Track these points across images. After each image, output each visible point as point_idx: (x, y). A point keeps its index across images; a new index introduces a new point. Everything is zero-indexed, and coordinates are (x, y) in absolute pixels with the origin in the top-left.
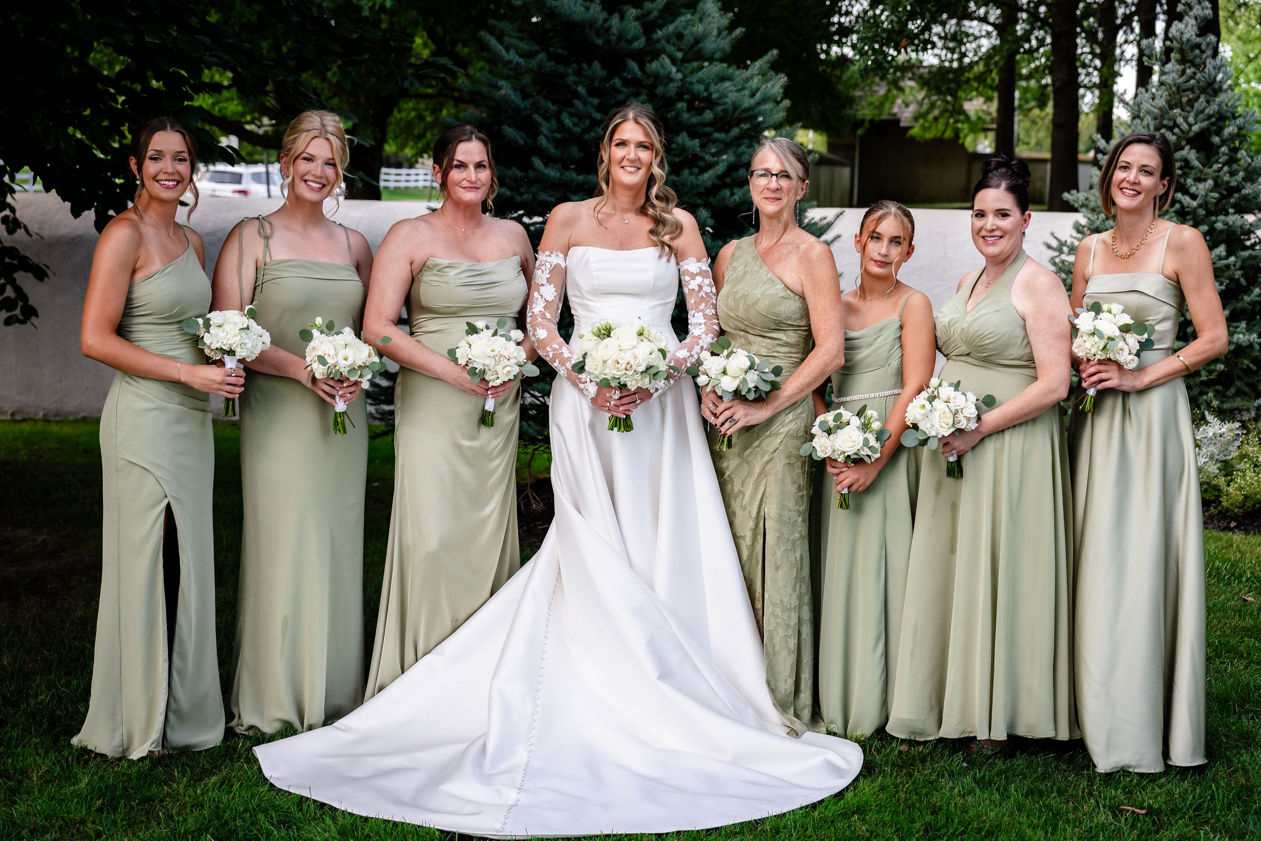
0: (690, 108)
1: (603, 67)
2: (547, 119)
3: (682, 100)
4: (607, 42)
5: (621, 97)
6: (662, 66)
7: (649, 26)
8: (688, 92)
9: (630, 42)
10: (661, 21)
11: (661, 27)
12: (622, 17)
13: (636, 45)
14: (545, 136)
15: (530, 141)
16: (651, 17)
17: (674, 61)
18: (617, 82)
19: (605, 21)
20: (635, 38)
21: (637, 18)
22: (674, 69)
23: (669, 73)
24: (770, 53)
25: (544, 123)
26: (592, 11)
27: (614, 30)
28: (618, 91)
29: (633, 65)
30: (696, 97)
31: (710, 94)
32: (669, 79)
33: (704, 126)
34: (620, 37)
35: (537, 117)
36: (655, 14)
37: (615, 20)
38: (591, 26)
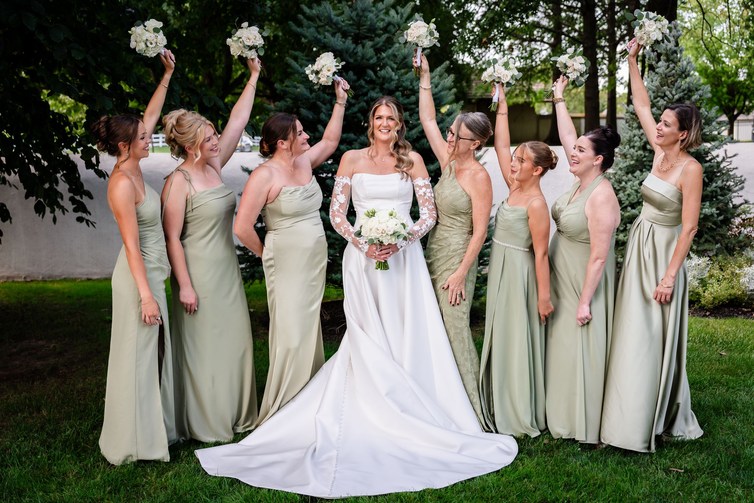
0: (403, 95)
1: (355, 74)
2: (325, 104)
3: (398, 90)
4: (356, 60)
5: (365, 90)
6: (387, 73)
7: (378, 50)
8: (401, 86)
9: (368, 60)
10: (384, 48)
11: (384, 51)
12: (363, 47)
13: (372, 61)
14: (324, 113)
15: (316, 116)
16: (379, 46)
17: (393, 69)
18: (362, 82)
19: (354, 49)
20: (371, 58)
21: (372, 47)
22: (393, 74)
23: (391, 76)
24: (445, 63)
25: (323, 106)
26: (347, 44)
27: (360, 54)
28: (363, 87)
29: (370, 73)
30: (406, 88)
31: (414, 87)
32: (391, 79)
33: (411, 104)
34: (363, 57)
35: (319, 103)
36: (381, 44)
37: (360, 48)
38: (347, 52)
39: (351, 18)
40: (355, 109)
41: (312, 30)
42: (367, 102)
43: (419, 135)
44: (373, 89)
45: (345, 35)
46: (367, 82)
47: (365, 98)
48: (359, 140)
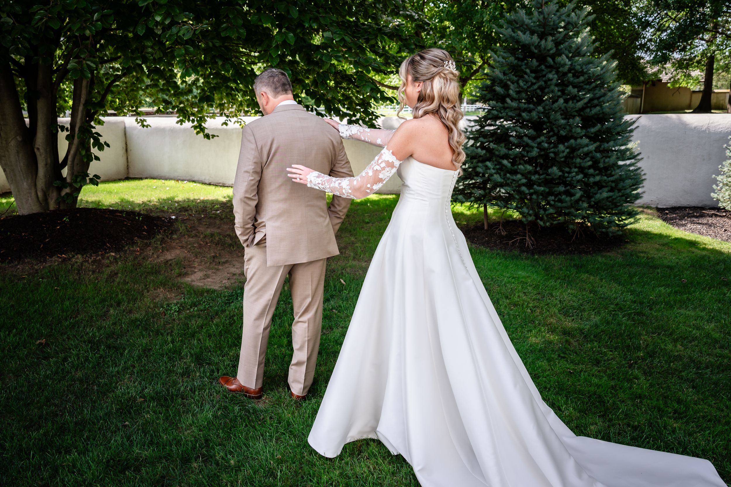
0: (574, 76)
1: (537, 61)
2: (513, 83)
3: (570, 72)
4: (540, 51)
5: (544, 73)
6: (562, 59)
7: (557, 44)
8: (574, 69)
9: (549, 50)
10: (563, 42)
11: (562, 44)
12: (546, 40)
13: (552, 52)
14: (512, 90)
15: (506, 92)
16: (559, 40)
17: (567, 57)
18: (543, 67)
19: (539, 43)
20: (551, 49)
21: (552, 41)
22: (567, 60)
23: (565, 62)
24: (610, 51)
25: (512, 85)
26: (533, 39)
27: (543, 46)
28: (543, 70)
29: (550, 60)
30: (576, 71)
31: (583, 70)
32: (565, 64)
33: (579, 83)
34: (545, 49)
35: (509, 83)
36: (561, 38)
37: (543, 42)
38: (533, 45)
39: (539, 21)
40: (535, 87)
41: (510, 30)
42: (546, 82)
43: (584, 106)
44: (550, 72)
45: (532, 33)
46: (547, 67)
47: (544, 79)
48: (536, 110)
